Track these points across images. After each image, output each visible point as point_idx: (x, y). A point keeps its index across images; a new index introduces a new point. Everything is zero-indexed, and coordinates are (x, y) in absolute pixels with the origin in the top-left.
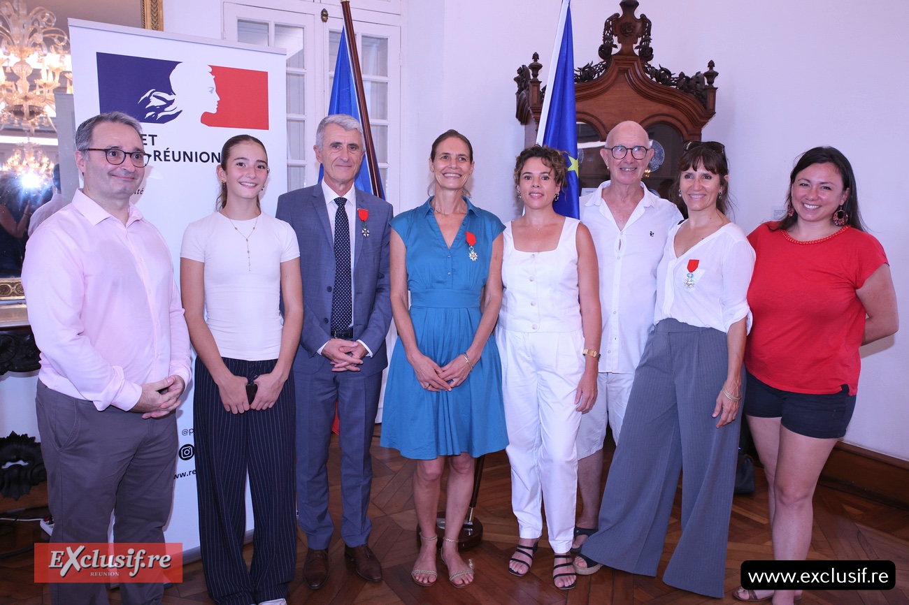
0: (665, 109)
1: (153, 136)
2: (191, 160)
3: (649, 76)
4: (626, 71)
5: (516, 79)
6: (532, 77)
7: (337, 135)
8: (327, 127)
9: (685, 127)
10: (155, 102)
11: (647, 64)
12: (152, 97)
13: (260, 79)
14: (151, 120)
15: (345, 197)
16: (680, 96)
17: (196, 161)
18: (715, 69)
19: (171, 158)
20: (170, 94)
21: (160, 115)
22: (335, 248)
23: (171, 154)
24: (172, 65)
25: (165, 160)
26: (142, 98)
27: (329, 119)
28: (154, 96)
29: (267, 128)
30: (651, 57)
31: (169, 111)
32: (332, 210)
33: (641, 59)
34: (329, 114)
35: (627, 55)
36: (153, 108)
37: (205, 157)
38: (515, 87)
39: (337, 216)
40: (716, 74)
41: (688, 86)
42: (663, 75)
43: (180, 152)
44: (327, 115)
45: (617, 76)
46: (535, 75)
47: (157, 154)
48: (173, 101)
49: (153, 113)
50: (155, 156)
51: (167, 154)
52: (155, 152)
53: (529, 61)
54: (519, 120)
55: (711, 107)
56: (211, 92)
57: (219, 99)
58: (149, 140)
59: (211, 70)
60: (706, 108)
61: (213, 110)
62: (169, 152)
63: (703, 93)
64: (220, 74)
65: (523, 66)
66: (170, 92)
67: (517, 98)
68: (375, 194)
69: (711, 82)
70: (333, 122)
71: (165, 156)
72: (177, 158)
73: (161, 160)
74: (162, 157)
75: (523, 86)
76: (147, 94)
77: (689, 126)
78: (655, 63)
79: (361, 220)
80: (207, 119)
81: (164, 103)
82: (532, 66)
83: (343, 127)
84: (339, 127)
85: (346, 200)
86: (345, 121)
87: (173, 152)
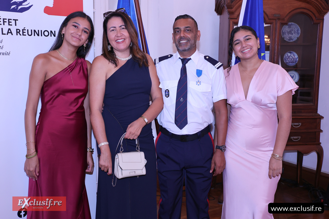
1: (15, 20)
2: (38, 35)
9: (314, 15)
14: (15, 10)
17: (42, 36)
19: (26, 34)
21: (20, 7)
23: (26, 31)
25: (23, 35)
31: (25, 5)
36: (15, 3)
37: (46, 33)
43: (31, 30)
49: (16, 6)
50: (17, 32)
51: (24, 31)
52: (17, 30)
54: (217, 12)
58: (13, 22)
61: (51, 5)
62: (25, 30)
71: (23, 32)
72: (30, 34)
73: (20, 35)
74: (21, 33)
77: (317, 15)
80: (48, 11)
87: (28, 30)
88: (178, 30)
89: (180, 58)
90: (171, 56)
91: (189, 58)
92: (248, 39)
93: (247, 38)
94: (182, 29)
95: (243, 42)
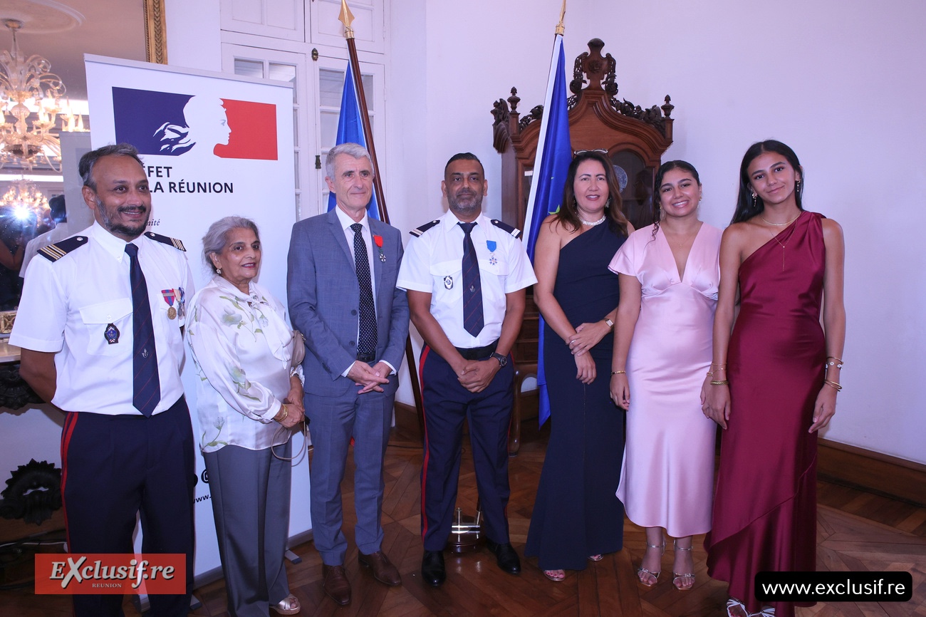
0: (630, 138)
1: (168, 168)
2: (205, 191)
3: (615, 108)
4: (594, 104)
5: (492, 112)
6: (510, 109)
7: (348, 164)
8: (337, 158)
9: (646, 153)
10: (169, 135)
11: (613, 98)
12: (166, 130)
13: (268, 112)
14: (166, 152)
15: (360, 223)
16: (642, 126)
17: (210, 192)
18: (671, 103)
19: (185, 189)
20: (184, 127)
21: (175, 147)
22: (357, 273)
23: (185, 185)
24: (185, 99)
25: (180, 191)
26: (157, 131)
27: (338, 149)
28: (168, 129)
29: (276, 158)
30: (615, 92)
31: (183, 143)
32: (350, 236)
33: (608, 93)
34: (337, 145)
35: (595, 89)
36: (168, 141)
37: (218, 188)
38: (492, 119)
39: (355, 241)
40: (673, 107)
41: (649, 118)
42: (627, 108)
43: (194, 183)
44: (334, 145)
45: (587, 108)
46: (514, 108)
47: (172, 185)
48: (186, 134)
49: (168, 145)
50: (170, 187)
51: (182, 185)
52: (170, 183)
53: (506, 96)
54: (497, 149)
55: (669, 137)
56: (223, 124)
57: (230, 131)
58: (164, 172)
59: (222, 103)
60: (664, 137)
61: (225, 142)
62: (184, 183)
63: (662, 124)
64: (231, 107)
65: (501, 100)
66: (184, 125)
67: (495, 128)
68: (382, 220)
69: (668, 114)
70: (342, 152)
71: (180, 187)
72: (191, 189)
73: (176, 192)
74: (177, 188)
75: (501, 117)
76: (162, 128)
77: (650, 154)
78: (620, 97)
79: (377, 246)
80: (220, 151)
81: (178, 136)
82: (510, 100)
83: (353, 155)
84: (349, 156)
85: (361, 226)
86: (354, 150)
87: (188, 183)
88: (457, 176)
89: (458, 223)
90: (438, 222)
91: (473, 222)
92: (685, 185)
93: (684, 183)
94: (465, 177)
95: (677, 190)
